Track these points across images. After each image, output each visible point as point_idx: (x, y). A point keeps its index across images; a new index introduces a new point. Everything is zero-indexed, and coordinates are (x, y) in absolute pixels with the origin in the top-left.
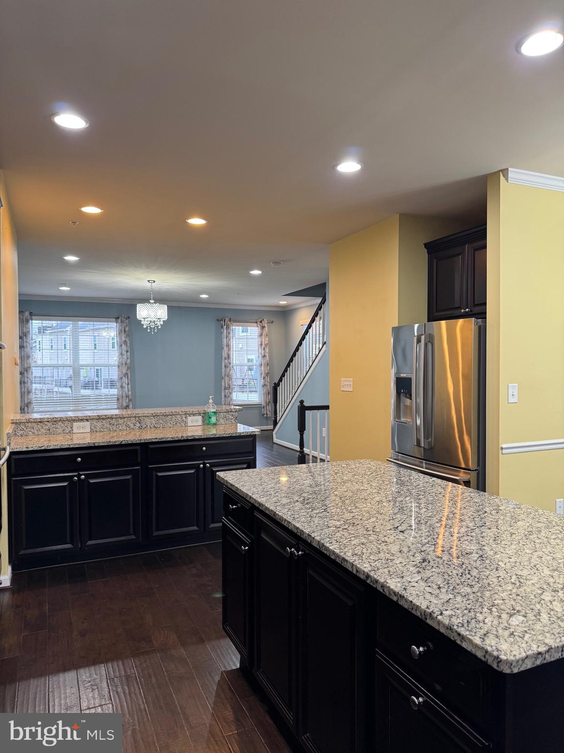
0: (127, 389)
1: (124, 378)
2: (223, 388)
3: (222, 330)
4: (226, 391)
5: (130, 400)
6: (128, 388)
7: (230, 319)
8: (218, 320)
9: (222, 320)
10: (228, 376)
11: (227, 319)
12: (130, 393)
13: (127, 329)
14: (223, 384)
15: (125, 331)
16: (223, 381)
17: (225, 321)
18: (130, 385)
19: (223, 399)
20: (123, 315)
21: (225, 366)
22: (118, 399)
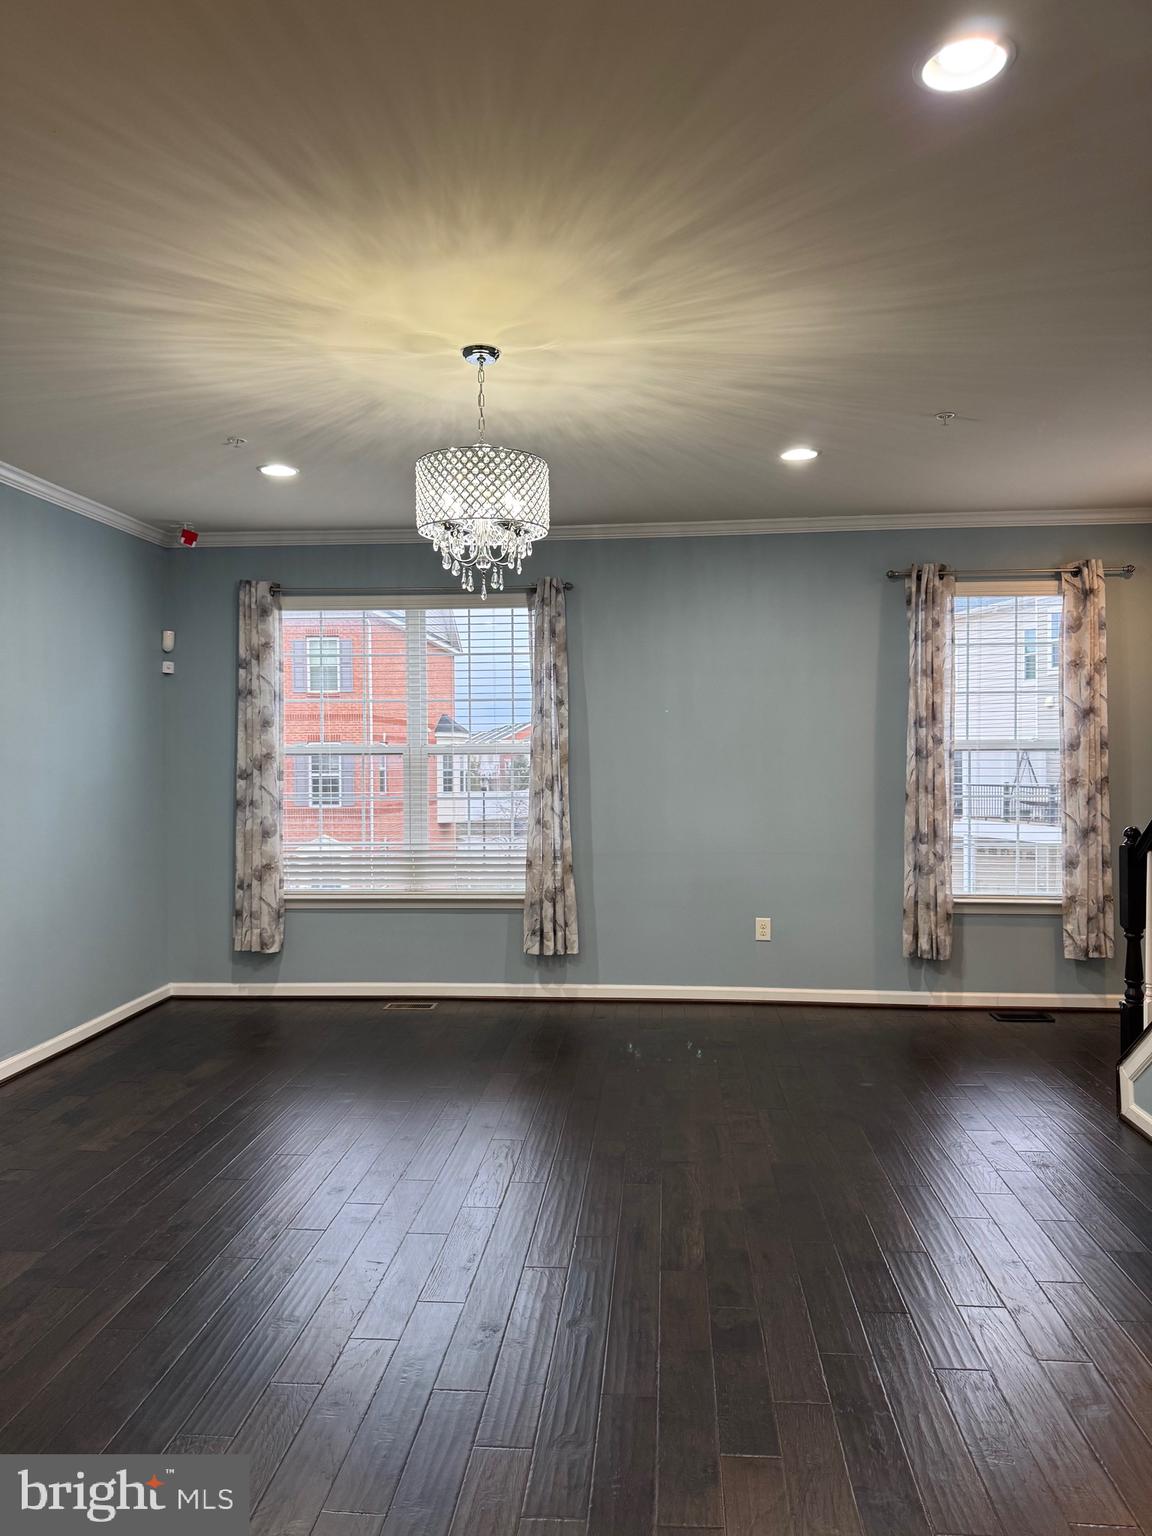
0: (557, 831)
1: (548, 793)
2: (909, 835)
3: (909, 614)
4: (923, 848)
5: (570, 869)
6: (561, 828)
7: (942, 568)
8: (892, 576)
9: (909, 576)
10: (932, 789)
11: (929, 571)
12: (568, 843)
13: (560, 625)
14: (909, 821)
15: (553, 633)
16: (910, 808)
17: (919, 578)
18: (567, 818)
19: (909, 879)
20: (548, 579)
21: (918, 752)
22: (529, 865)
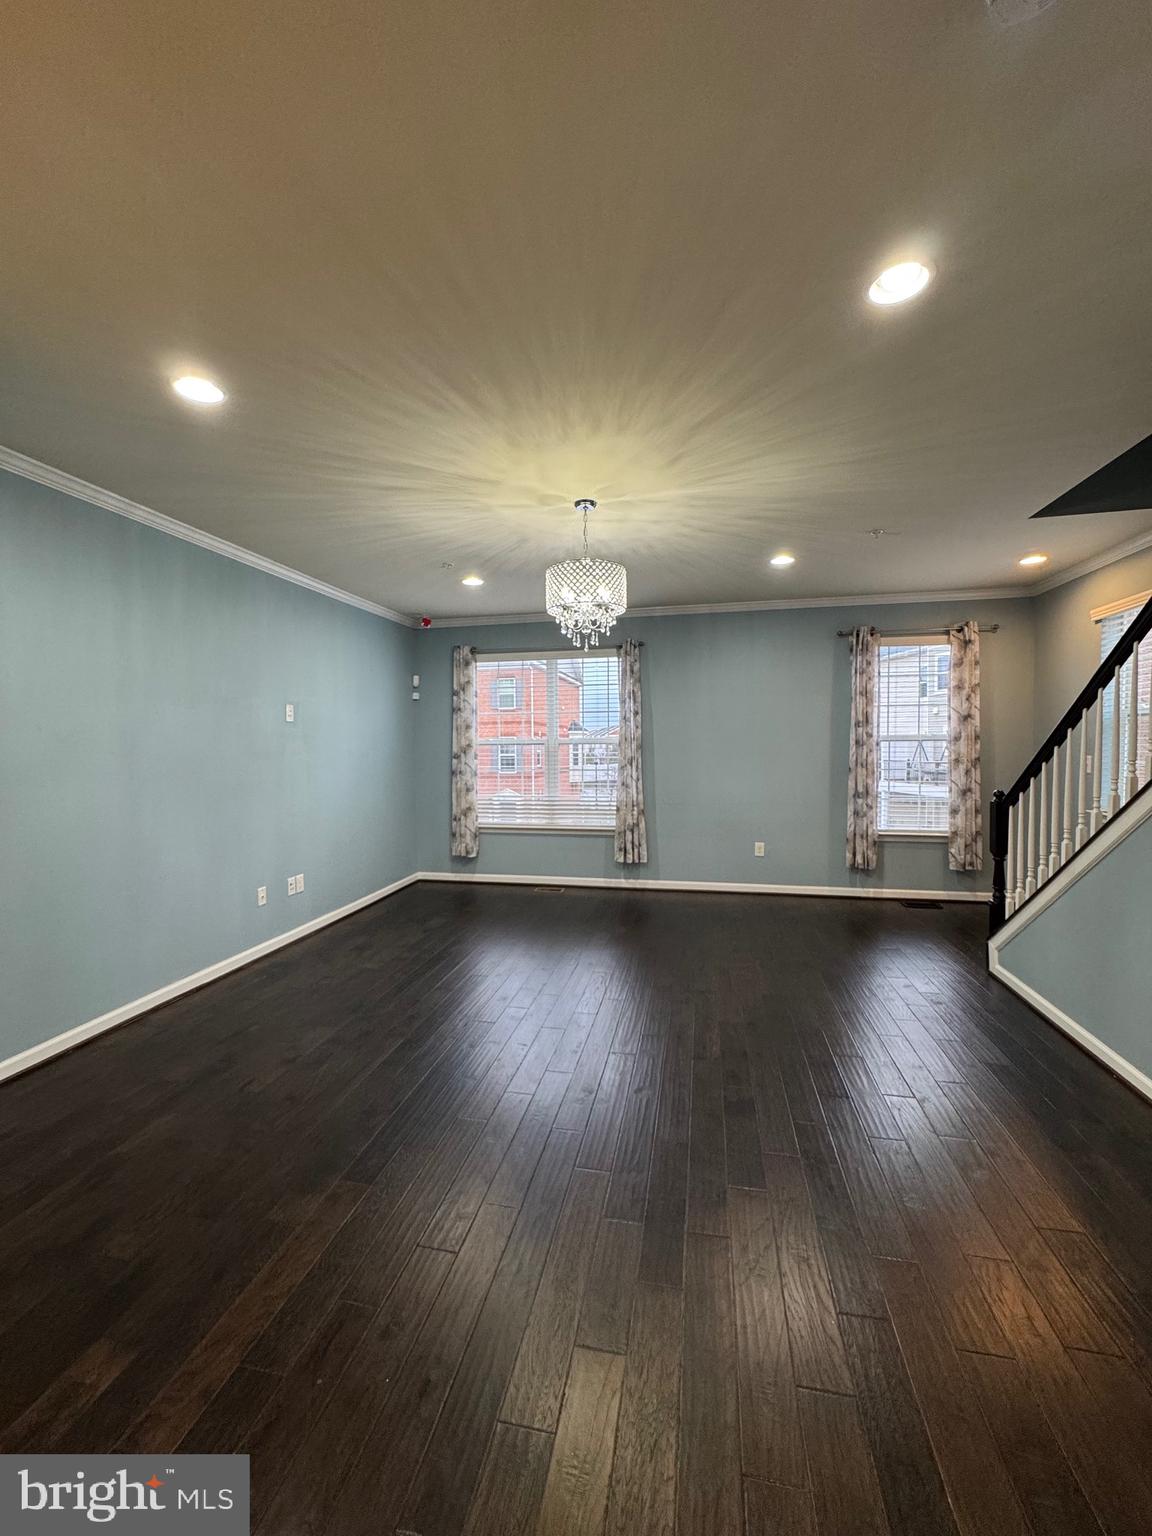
0: (635, 790)
1: (629, 767)
2: (851, 792)
3: (851, 658)
4: (860, 801)
5: (642, 812)
6: (637, 788)
7: (873, 629)
8: (841, 635)
9: (852, 634)
10: (865, 765)
11: (864, 631)
12: (641, 797)
13: (636, 667)
14: (851, 784)
15: (632, 671)
16: (852, 777)
17: (858, 635)
18: (641, 781)
19: (851, 820)
20: (629, 640)
21: (857, 742)
22: (618, 810)
